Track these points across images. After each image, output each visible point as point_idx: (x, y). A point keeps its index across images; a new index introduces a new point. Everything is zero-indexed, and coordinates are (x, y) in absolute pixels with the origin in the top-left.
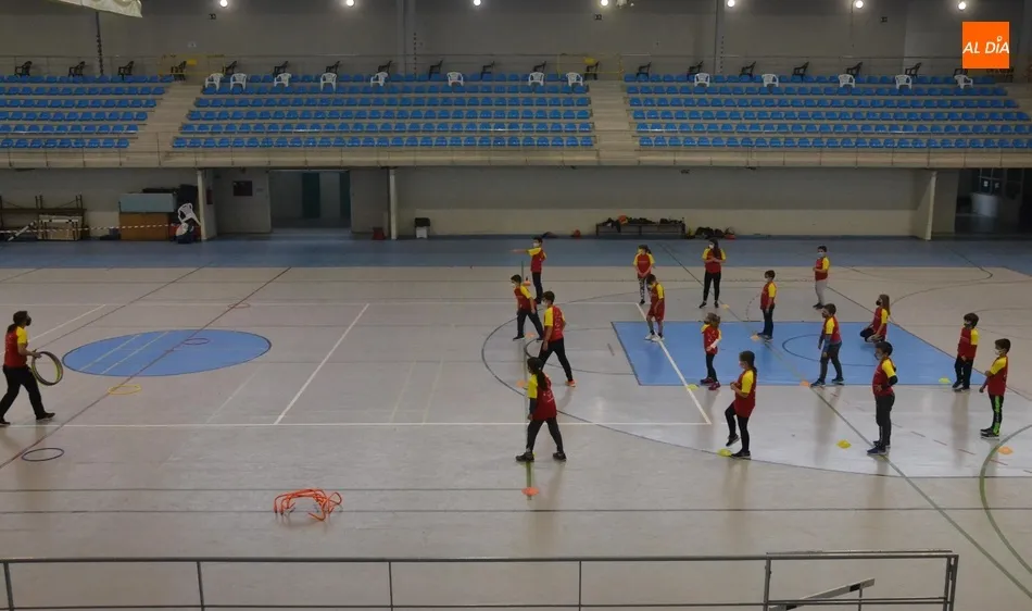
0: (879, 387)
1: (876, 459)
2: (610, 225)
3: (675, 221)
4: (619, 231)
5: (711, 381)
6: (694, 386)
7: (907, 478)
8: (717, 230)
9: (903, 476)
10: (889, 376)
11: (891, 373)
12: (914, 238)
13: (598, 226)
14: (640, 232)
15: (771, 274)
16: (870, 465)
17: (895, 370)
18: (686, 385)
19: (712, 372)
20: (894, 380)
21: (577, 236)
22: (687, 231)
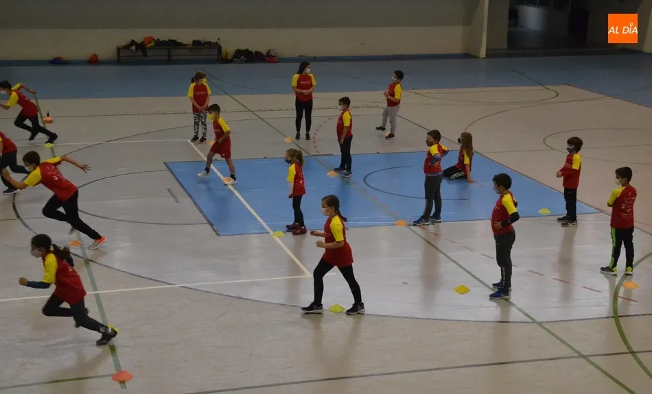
0: (499, 224)
1: (499, 304)
2: (133, 48)
3: (210, 43)
4: (145, 55)
5: (298, 228)
6: (280, 233)
7: (540, 324)
8: (257, 53)
9: (534, 321)
10: (510, 213)
11: (512, 209)
12: (468, 56)
13: (119, 49)
14: (169, 56)
15: (345, 102)
16: (491, 310)
17: (516, 205)
18: (271, 233)
19: (299, 216)
20: (515, 217)
21: (94, 61)
22: (223, 54)
